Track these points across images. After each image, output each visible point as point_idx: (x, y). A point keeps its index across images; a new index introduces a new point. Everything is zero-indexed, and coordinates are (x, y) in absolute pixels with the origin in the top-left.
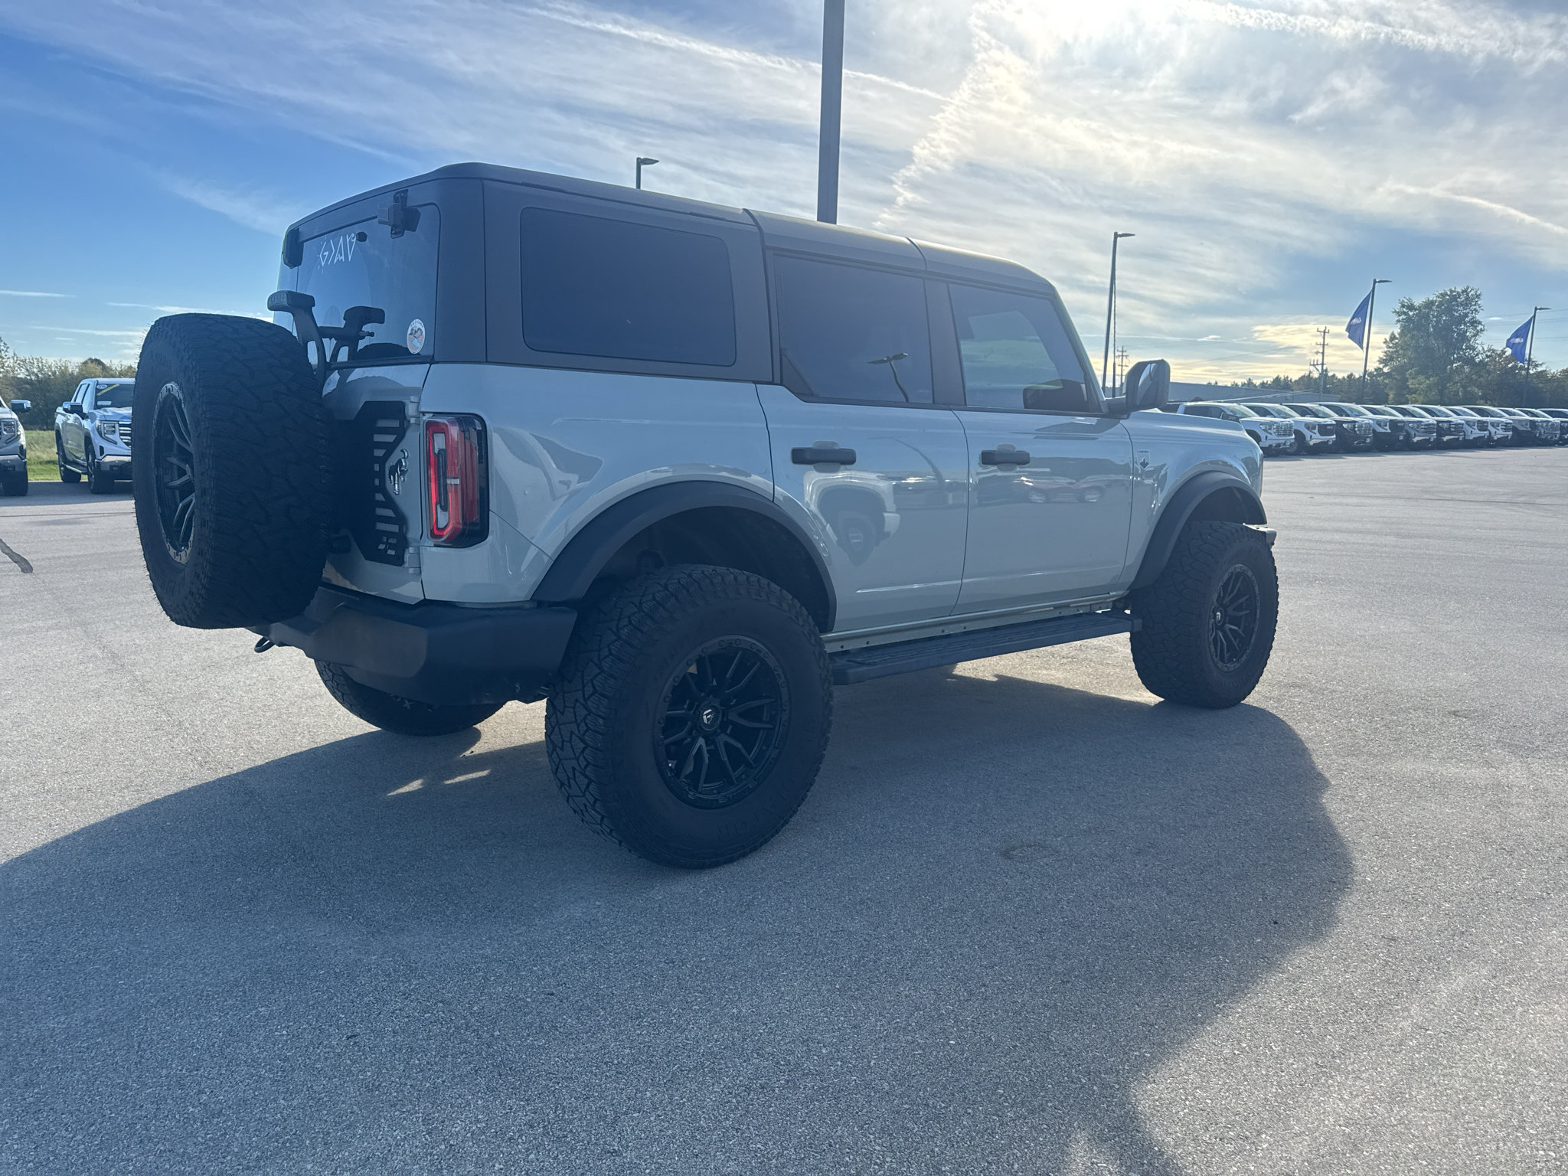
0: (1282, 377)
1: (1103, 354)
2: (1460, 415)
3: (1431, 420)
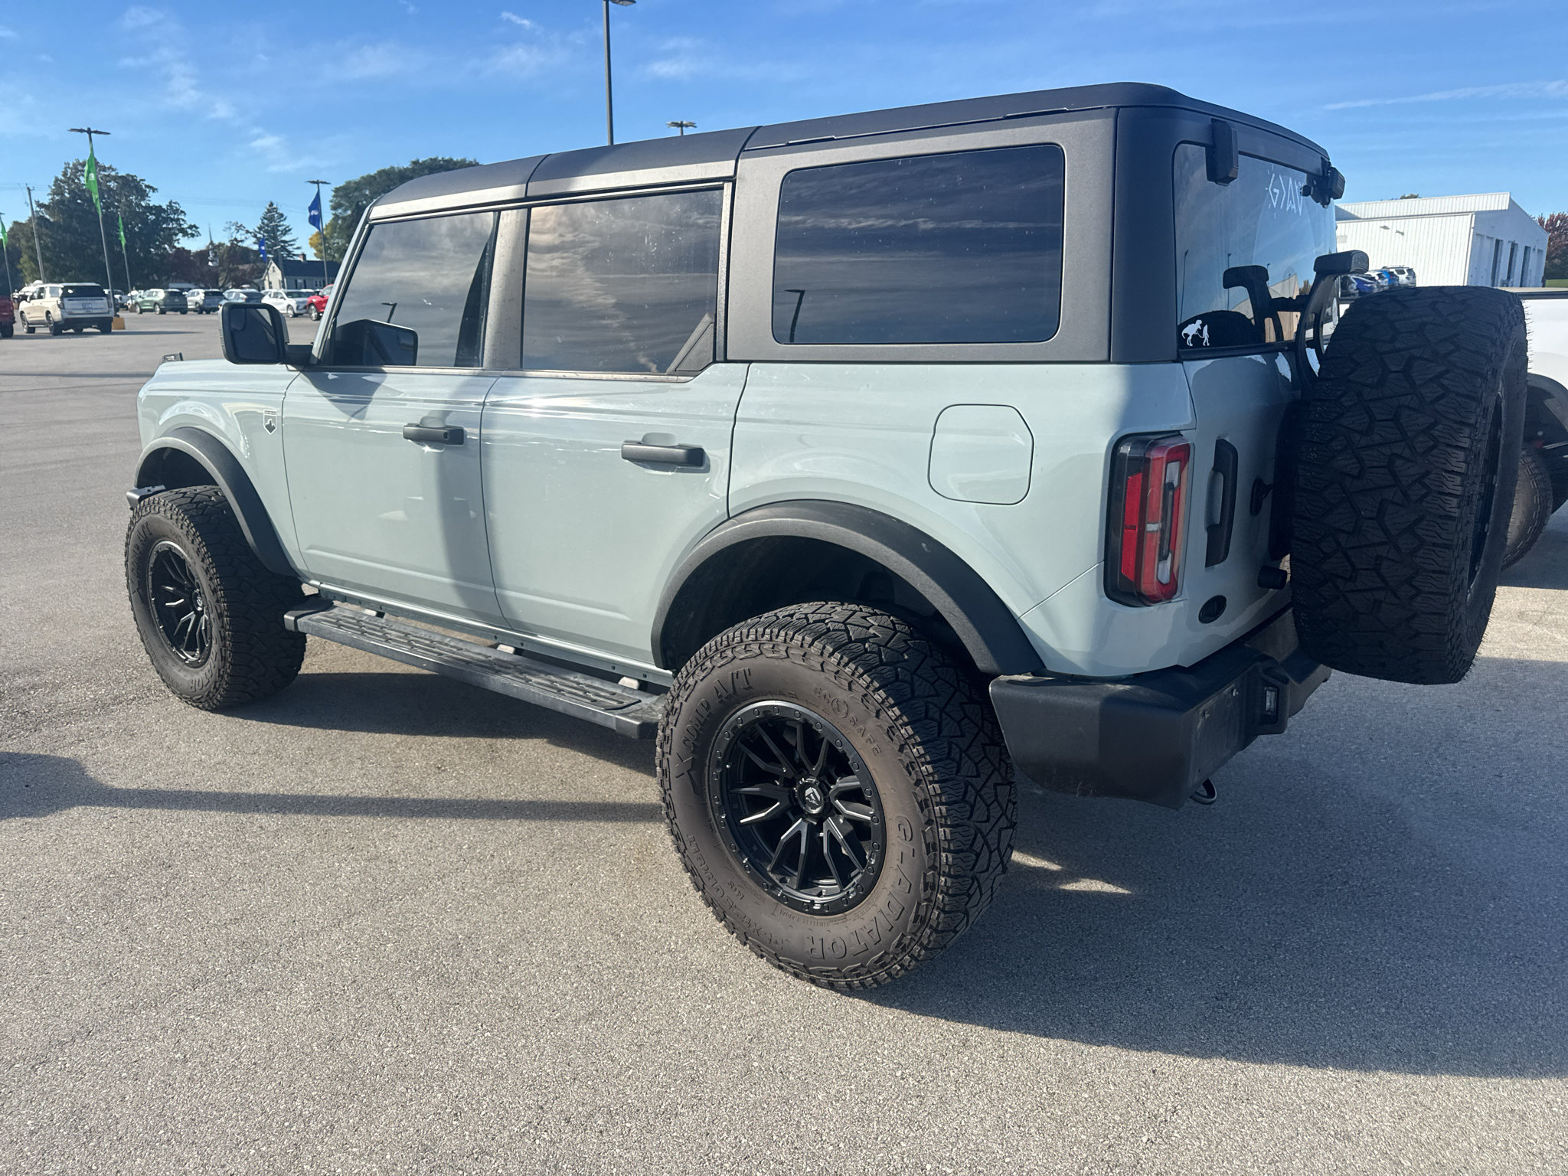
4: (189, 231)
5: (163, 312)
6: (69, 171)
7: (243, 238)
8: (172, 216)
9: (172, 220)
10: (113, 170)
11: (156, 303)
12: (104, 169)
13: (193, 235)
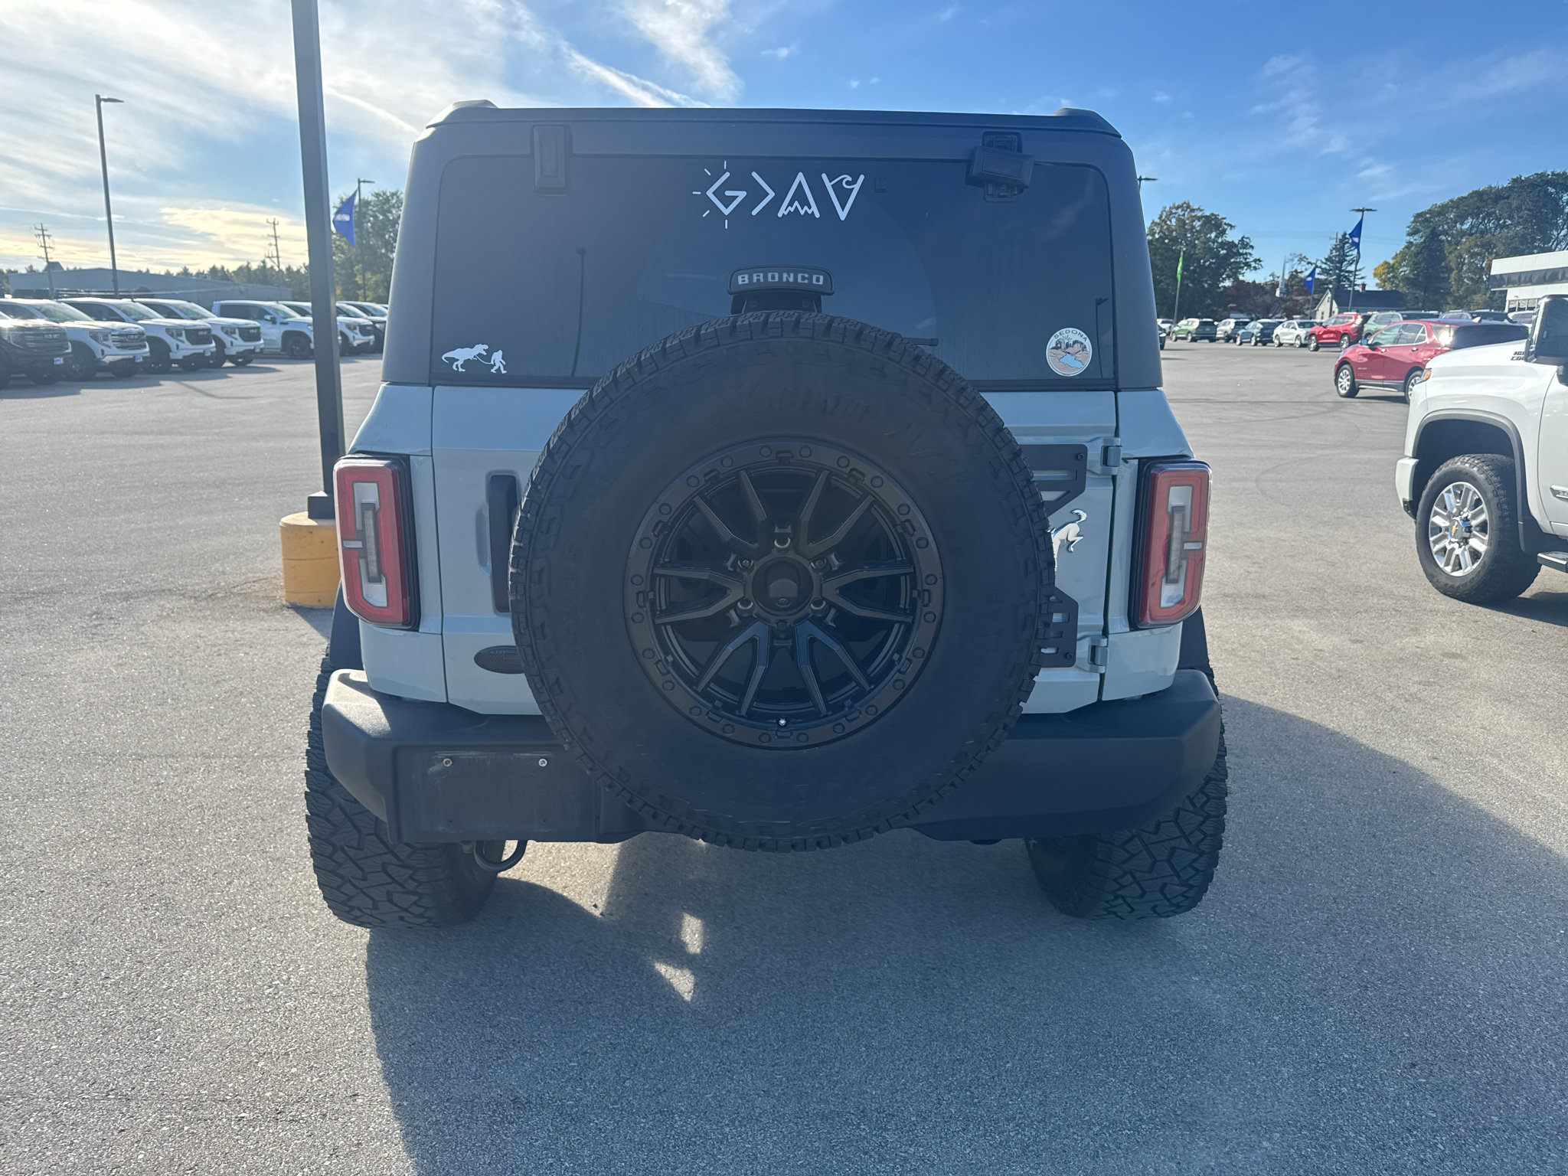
0: (219, 267)
1: (107, 235)
2: (373, 315)
3: (365, 320)
4: (1253, 264)
5: (1194, 340)
6: (1165, 214)
7: (1303, 269)
8: (1241, 251)
9: (1242, 254)
10: (1201, 210)
11: (1189, 332)
12: (1193, 210)
13: (1255, 268)
